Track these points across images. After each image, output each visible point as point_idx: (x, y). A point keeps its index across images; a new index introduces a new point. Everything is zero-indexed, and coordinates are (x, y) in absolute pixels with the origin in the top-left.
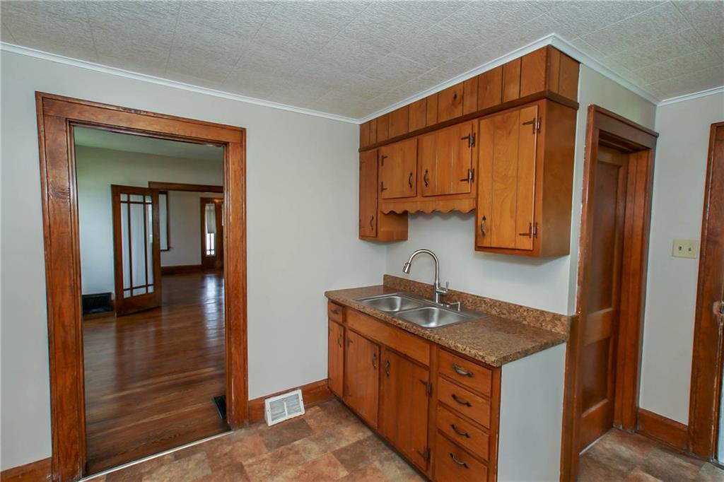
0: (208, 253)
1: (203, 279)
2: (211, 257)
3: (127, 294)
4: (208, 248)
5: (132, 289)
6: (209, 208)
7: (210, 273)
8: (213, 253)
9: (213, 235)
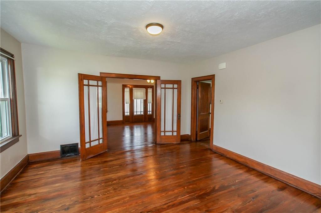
0: (126, 114)
1: (123, 128)
2: (127, 116)
3: (87, 146)
4: (126, 111)
5: (90, 142)
6: (127, 90)
7: (127, 126)
8: (128, 114)
9: (128, 104)
